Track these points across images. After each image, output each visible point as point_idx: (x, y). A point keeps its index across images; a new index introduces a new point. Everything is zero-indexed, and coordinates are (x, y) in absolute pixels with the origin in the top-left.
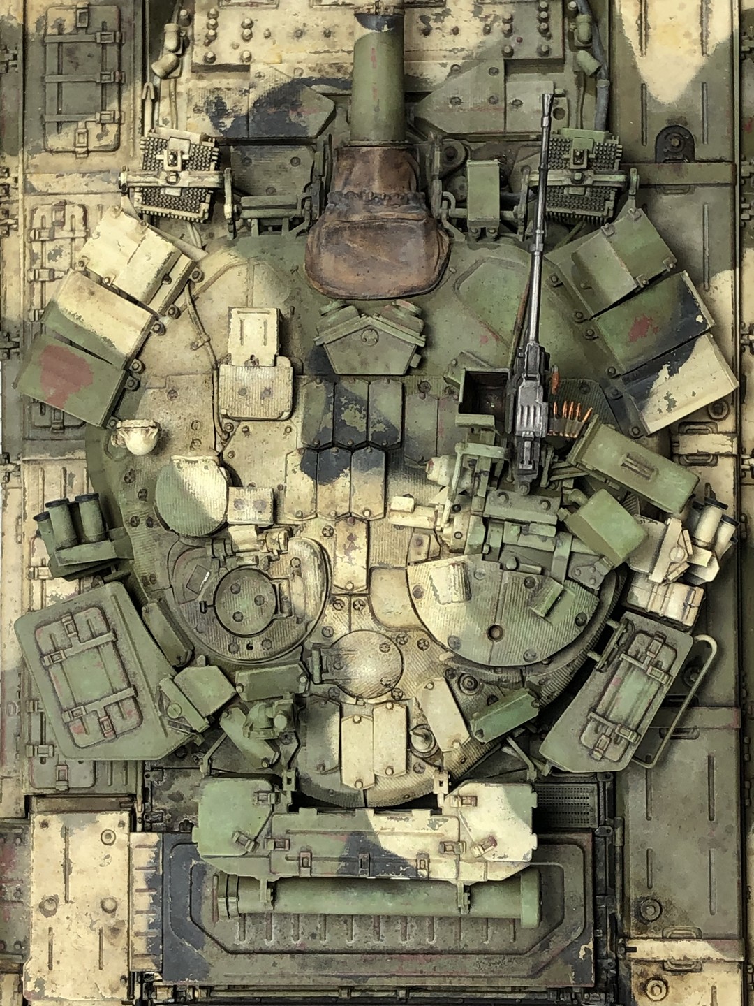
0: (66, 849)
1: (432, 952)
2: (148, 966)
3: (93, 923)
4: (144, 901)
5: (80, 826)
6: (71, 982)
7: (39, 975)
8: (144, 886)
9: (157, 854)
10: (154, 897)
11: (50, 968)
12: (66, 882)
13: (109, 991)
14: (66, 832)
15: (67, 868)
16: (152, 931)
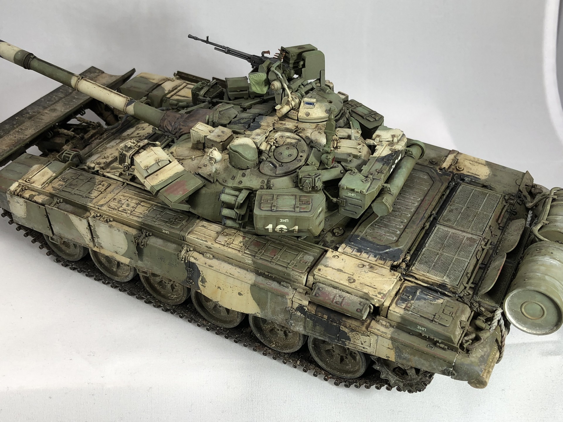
0: (333, 268)
1: (422, 201)
2: (389, 263)
3: (365, 271)
4: (364, 255)
5: (326, 262)
6: (384, 285)
7: (377, 292)
8: (360, 253)
9: (350, 246)
10: (365, 252)
11: (376, 288)
12: (345, 273)
13: (394, 276)
14: (326, 266)
15: (340, 270)
16: (377, 257)
